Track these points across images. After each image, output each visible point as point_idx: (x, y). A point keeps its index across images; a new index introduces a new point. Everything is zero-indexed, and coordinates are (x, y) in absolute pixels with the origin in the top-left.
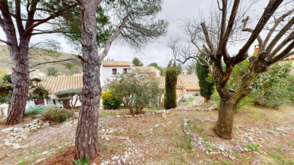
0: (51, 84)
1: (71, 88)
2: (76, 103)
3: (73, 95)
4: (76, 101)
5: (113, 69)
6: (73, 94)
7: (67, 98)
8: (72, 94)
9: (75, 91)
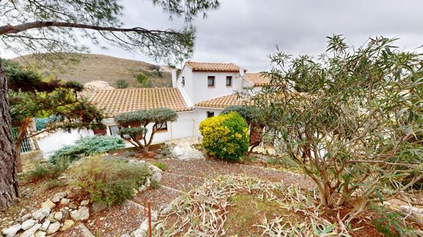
0: (116, 100)
1: (143, 108)
2: (151, 138)
3: (147, 124)
4: (153, 134)
5: (209, 77)
6: (147, 121)
7: (136, 129)
8: (144, 120)
9: (151, 115)
